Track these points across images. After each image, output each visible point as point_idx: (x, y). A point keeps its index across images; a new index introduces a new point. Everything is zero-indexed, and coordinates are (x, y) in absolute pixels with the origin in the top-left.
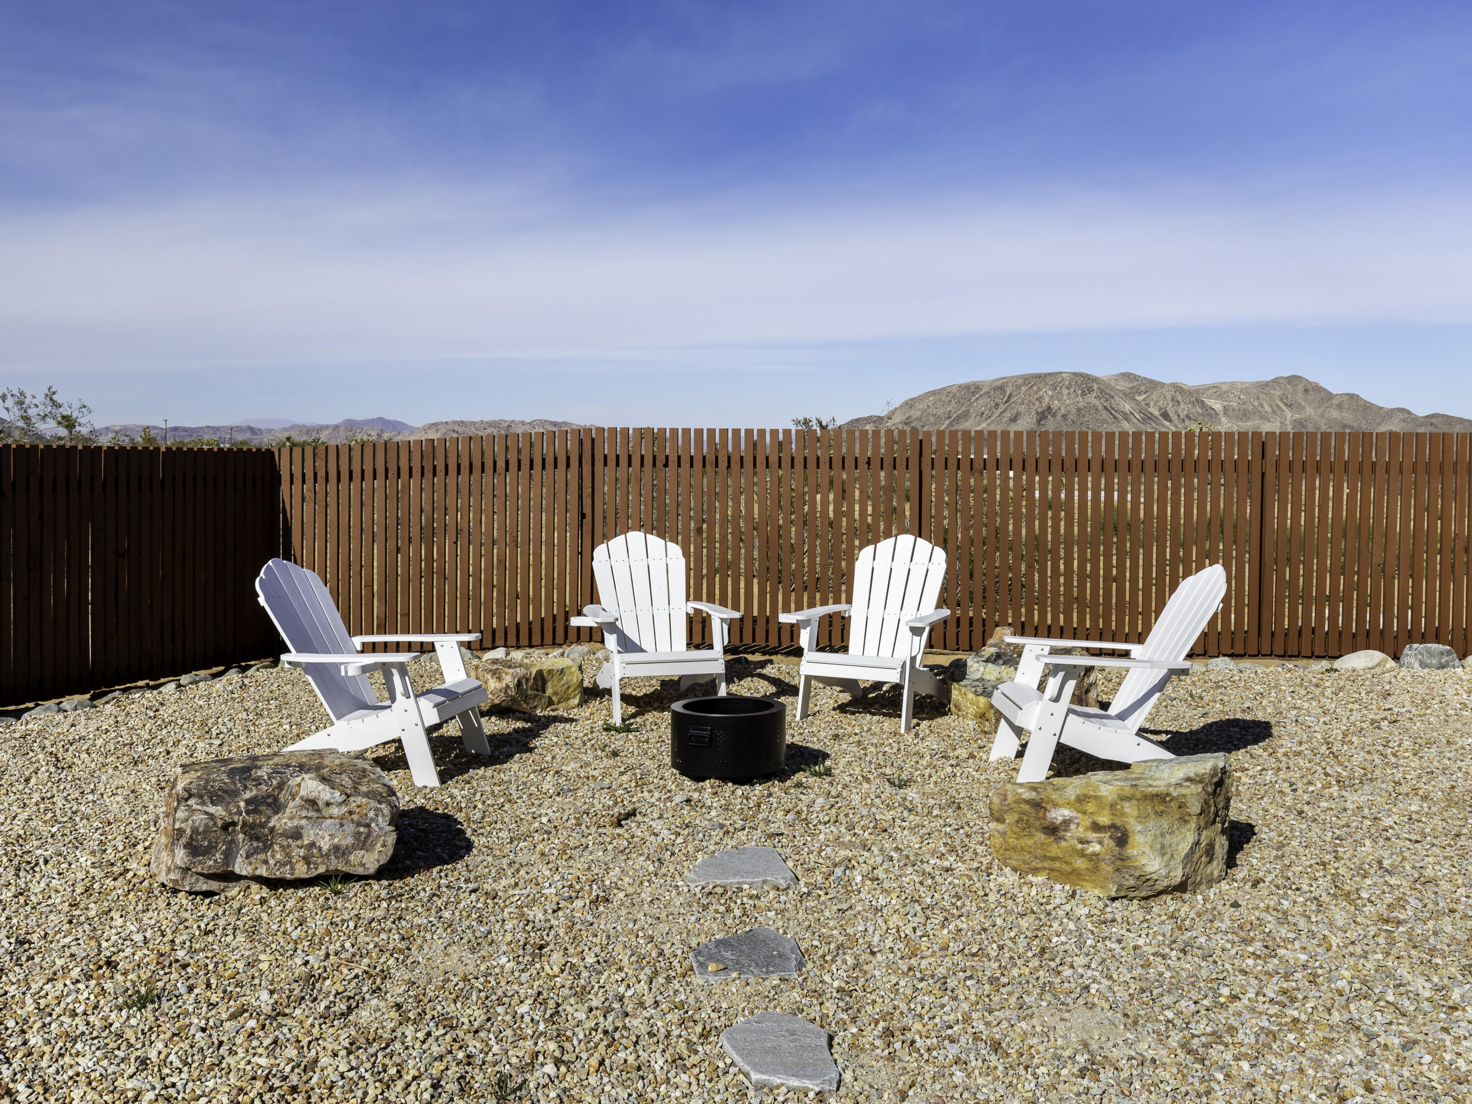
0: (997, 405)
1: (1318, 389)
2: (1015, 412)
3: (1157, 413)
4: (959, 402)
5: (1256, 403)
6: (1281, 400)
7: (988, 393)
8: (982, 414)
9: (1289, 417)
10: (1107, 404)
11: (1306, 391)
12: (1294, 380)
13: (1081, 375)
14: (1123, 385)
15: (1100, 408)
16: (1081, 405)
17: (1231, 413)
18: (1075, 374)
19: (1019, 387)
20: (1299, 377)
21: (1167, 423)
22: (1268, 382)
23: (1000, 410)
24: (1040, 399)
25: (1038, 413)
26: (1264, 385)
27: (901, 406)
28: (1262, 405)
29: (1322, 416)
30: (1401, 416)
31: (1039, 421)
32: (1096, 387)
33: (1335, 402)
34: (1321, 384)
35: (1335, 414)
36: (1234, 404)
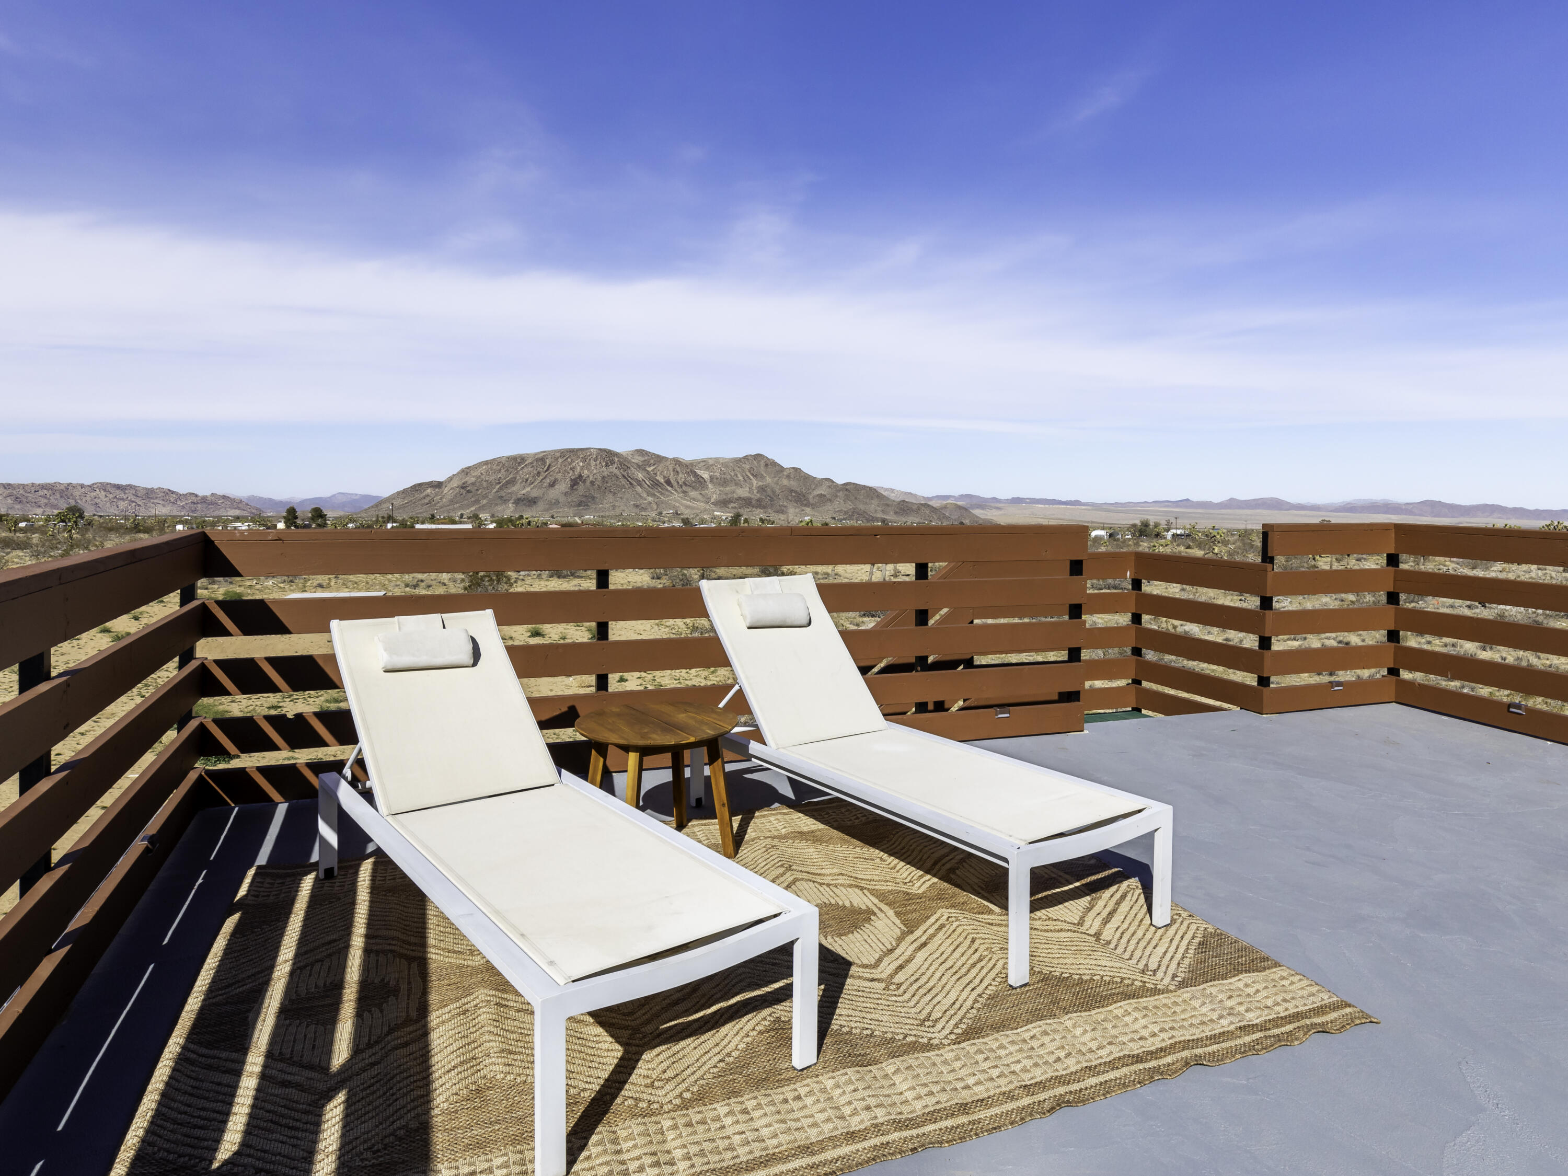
0: (539, 473)
1: (774, 464)
2: (553, 479)
3: (662, 481)
4: (507, 470)
5: (732, 474)
6: (750, 471)
7: (532, 463)
8: (527, 480)
9: (755, 484)
10: (625, 474)
11: (766, 465)
12: (758, 457)
13: (605, 450)
14: (638, 459)
15: (620, 476)
16: (605, 474)
17: (715, 480)
18: (600, 449)
19: (556, 459)
20: (761, 455)
21: (669, 488)
22: (741, 458)
23: (541, 478)
24: (573, 469)
25: (571, 480)
26: (738, 461)
27: (458, 473)
28: (736, 475)
29: (777, 483)
30: (827, 483)
31: (572, 486)
32: (616, 460)
33: (785, 473)
34: (776, 461)
35: (785, 482)
36: (717, 474)
